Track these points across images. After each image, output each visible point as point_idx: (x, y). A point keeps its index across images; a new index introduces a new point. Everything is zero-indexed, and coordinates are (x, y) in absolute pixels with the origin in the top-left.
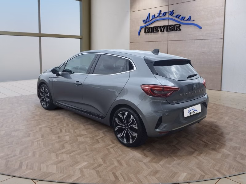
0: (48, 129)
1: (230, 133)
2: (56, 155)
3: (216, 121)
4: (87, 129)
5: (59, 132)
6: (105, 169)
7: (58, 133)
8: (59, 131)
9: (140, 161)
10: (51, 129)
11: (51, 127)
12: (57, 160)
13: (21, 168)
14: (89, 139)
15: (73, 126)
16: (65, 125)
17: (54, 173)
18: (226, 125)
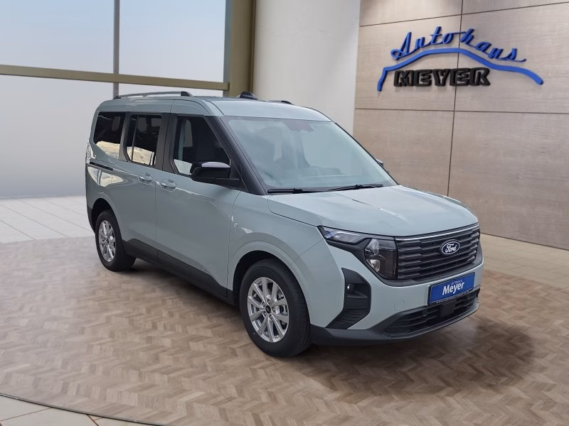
0: (125, 321)
1: (547, 354)
2: (140, 374)
3: (527, 325)
4: (215, 326)
5: (151, 327)
6: (239, 406)
7: (148, 331)
8: (149, 326)
9: (317, 397)
10: (131, 322)
11: (133, 316)
12: (141, 383)
13: (66, 393)
14: (215, 347)
15: (182, 316)
16: (165, 314)
17: (134, 407)
18: (548, 337)
